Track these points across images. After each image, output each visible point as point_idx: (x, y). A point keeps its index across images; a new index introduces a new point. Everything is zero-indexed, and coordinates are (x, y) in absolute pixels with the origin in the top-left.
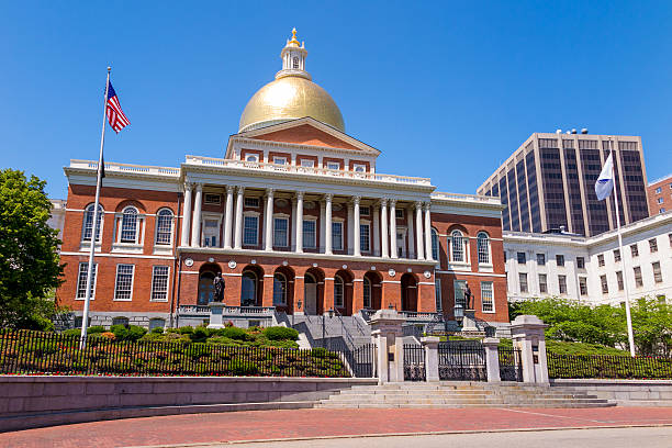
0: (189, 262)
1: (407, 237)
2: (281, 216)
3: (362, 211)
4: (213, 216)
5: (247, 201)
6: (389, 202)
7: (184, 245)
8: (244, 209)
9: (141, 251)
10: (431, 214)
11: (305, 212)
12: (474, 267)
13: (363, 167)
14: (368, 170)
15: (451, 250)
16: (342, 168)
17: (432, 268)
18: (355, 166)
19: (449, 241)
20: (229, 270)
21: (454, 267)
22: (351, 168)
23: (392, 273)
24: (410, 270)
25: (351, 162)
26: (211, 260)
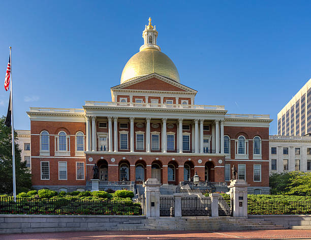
1: (211, 142)
3: (184, 127)
4: (103, 135)
5: (121, 125)
6: (199, 121)
9: (69, 154)
11: (153, 130)
12: (251, 157)
13: (187, 101)
14: (190, 103)
15: (238, 148)
16: (175, 103)
17: (223, 158)
18: (182, 101)
19: (237, 142)
20: (111, 163)
21: (239, 157)
22: (180, 103)
23: (200, 161)
24: (210, 160)
25: (180, 99)
26: (102, 158)
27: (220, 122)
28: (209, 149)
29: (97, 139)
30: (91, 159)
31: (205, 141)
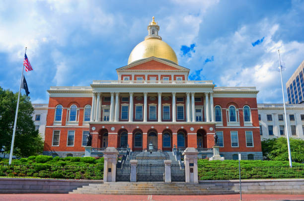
1: (203, 111)
3: (177, 99)
5: (123, 99)
7: (91, 121)
8: (121, 103)
9: (78, 125)
10: (214, 99)
12: (242, 124)
13: (181, 78)
14: (184, 79)
15: (229, 116)
16: (170, 79)
17: (214, 126)
18: (177, 78)
19: (228, 111)
20: (111, 131)
21: (230, 124)
22: (175, 79)
23: (192, 129)
24: (202, 128)
25: (175, 76)
26: (103, 127)
27: (209, 95)
28: (202, 117)
29: (102, 111)
30: (94, 129)
31: (197, 111)
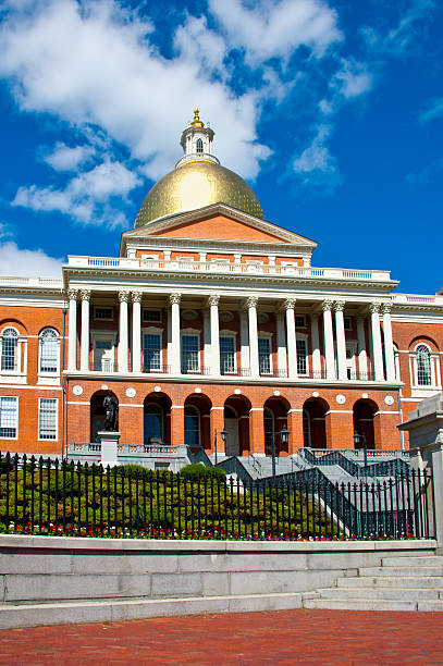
0: (78, 390)
1: (357, 355)
2: (191, 332)
4: (104, 336)
5: (145, 315)
6: (333, 305)
7: (71, 370)
8: (143, 325)
9: (24, 380)
11: (222, 326)
15: (415, 371)
17: (395, 392)
19: (412, 358)
20: (126, 400)
23: (341, 399)
24: (365, 396)
25: (278, 260)
26: (105, 387)
27: (381, 308)
